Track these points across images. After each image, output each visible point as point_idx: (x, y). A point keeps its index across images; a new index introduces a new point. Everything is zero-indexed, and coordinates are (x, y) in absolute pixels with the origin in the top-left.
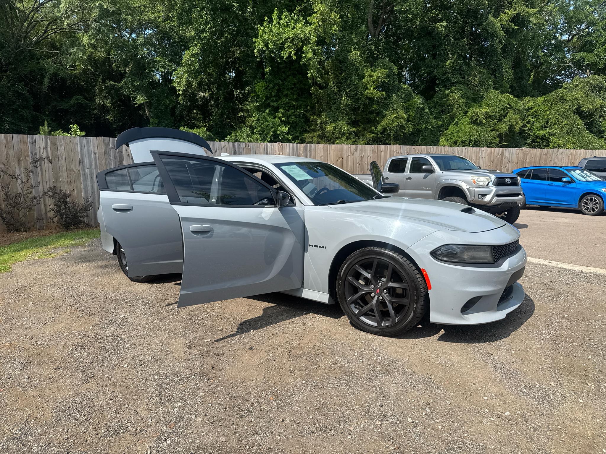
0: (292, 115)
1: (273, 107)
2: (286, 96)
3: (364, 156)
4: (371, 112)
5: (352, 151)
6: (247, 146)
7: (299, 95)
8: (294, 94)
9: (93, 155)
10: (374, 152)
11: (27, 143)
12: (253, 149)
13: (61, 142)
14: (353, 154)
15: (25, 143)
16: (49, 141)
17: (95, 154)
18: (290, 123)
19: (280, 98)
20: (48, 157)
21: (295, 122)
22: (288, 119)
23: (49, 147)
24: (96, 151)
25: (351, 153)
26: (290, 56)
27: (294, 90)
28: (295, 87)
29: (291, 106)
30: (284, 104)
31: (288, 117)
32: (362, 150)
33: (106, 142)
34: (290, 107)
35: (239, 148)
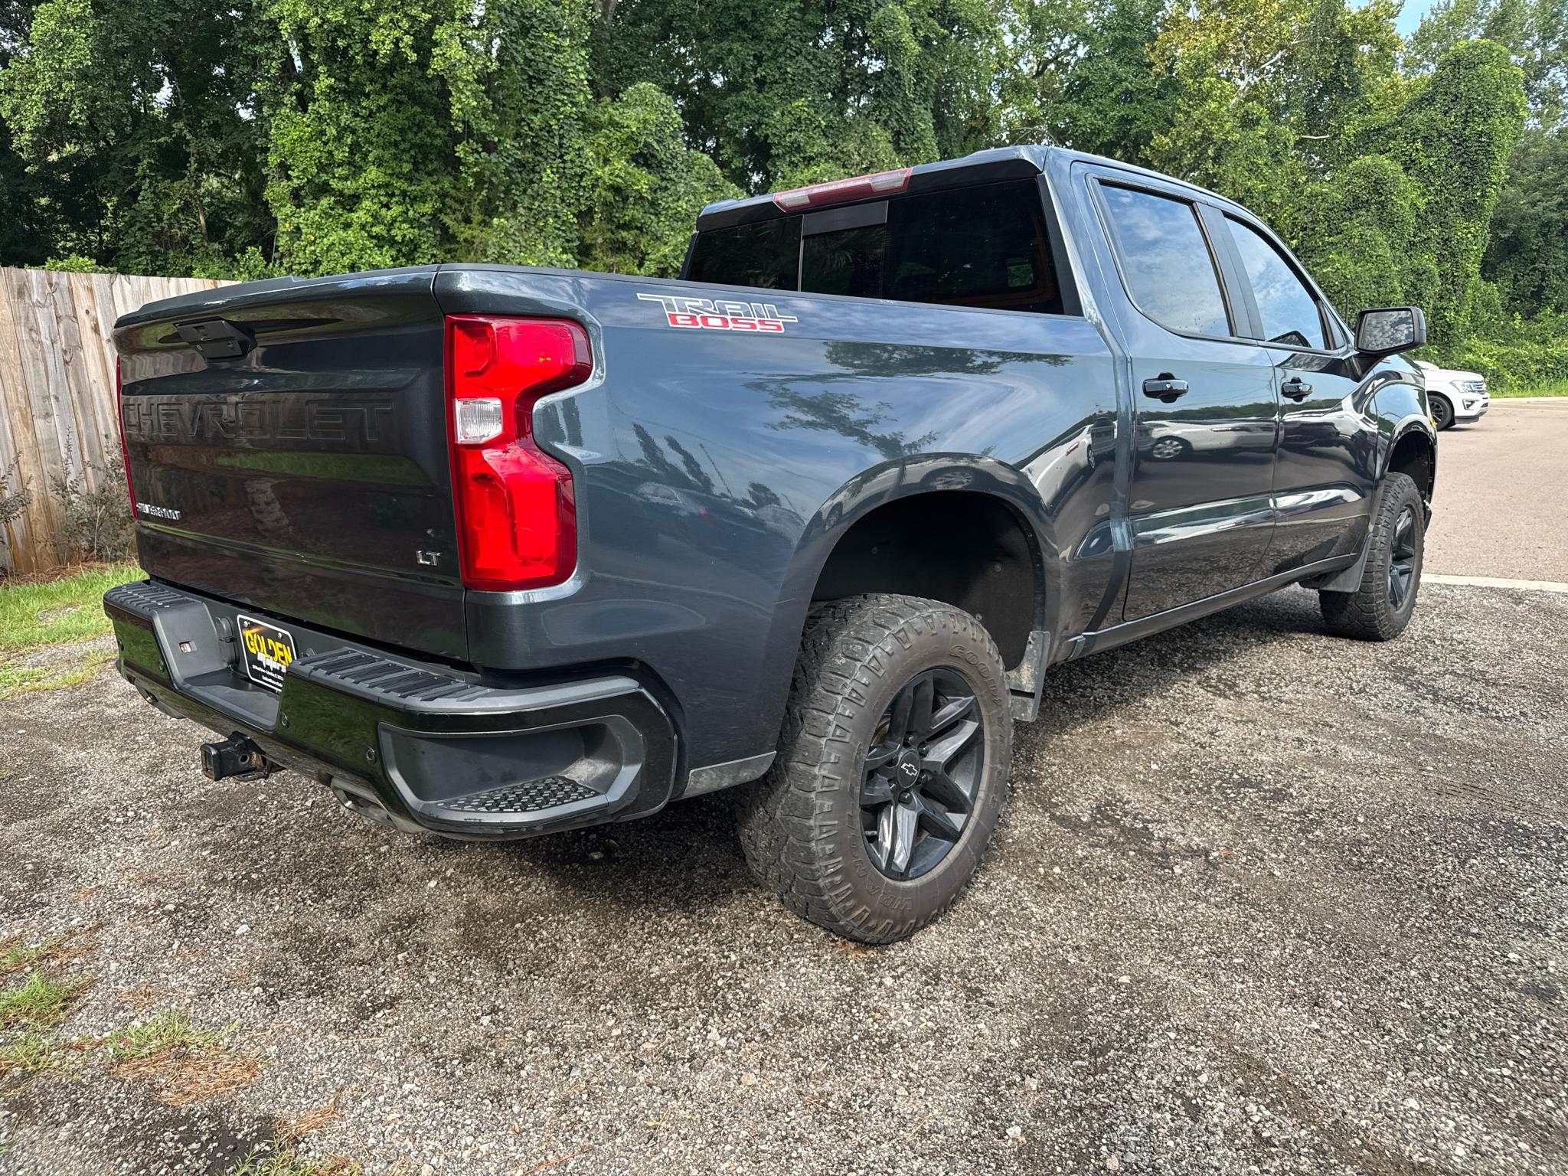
0: (400, 219)
1: (339, 195)
2: (379, 164)
7: (416, 164)
8: (401, 160)
18: (395, 242)
19: (360, 170)
21: (411, 241)
22: (389, 231)
26: (396, 52)
27: (402, 147)
28: (404, 141)
29: (397, 192)
30: (373, 187)
31: (389, 226)
34: (393, 195)
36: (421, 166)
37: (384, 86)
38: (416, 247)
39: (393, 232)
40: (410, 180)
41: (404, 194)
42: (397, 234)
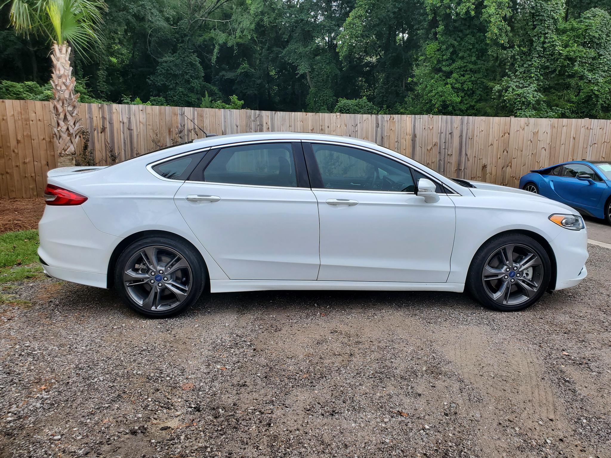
0: (468, 80)
1: (445, 72)
2: (462, 58)
3: (538, 132)
4: (572, 76)
5: (522, 126)
6: (392, 119)
7: (478, 58)
8: (472, 56)
9: (235, 127)
10: (553, 127)
11: (177, 115)
12: (398, 121)
13: (206, 114)
14: (524, 129)
15: (175, 114)
16: (196, 113)
17: (237, 127)
18: (465, 90)
19: (454, 61)
20: (195, 129)
21: (472, 89)
22: (462, 86)
23: (196, 119)
24: (238, 124)
25: (521, 127)
26: (468, 12)
27: (472, 51)
28: (473, 48)
29: (468, 70)
30: (458, 68)
31: (462, 84)
32: (535, 125)
33: (248, 114)
34: (466, 71)
35: (382, 121)
36: (480, 58)
37: (469, 26)
38: (473, 92)
39: (464, 86)
40: (475, 63)
41: (471, 70)
42: (465, 87)
